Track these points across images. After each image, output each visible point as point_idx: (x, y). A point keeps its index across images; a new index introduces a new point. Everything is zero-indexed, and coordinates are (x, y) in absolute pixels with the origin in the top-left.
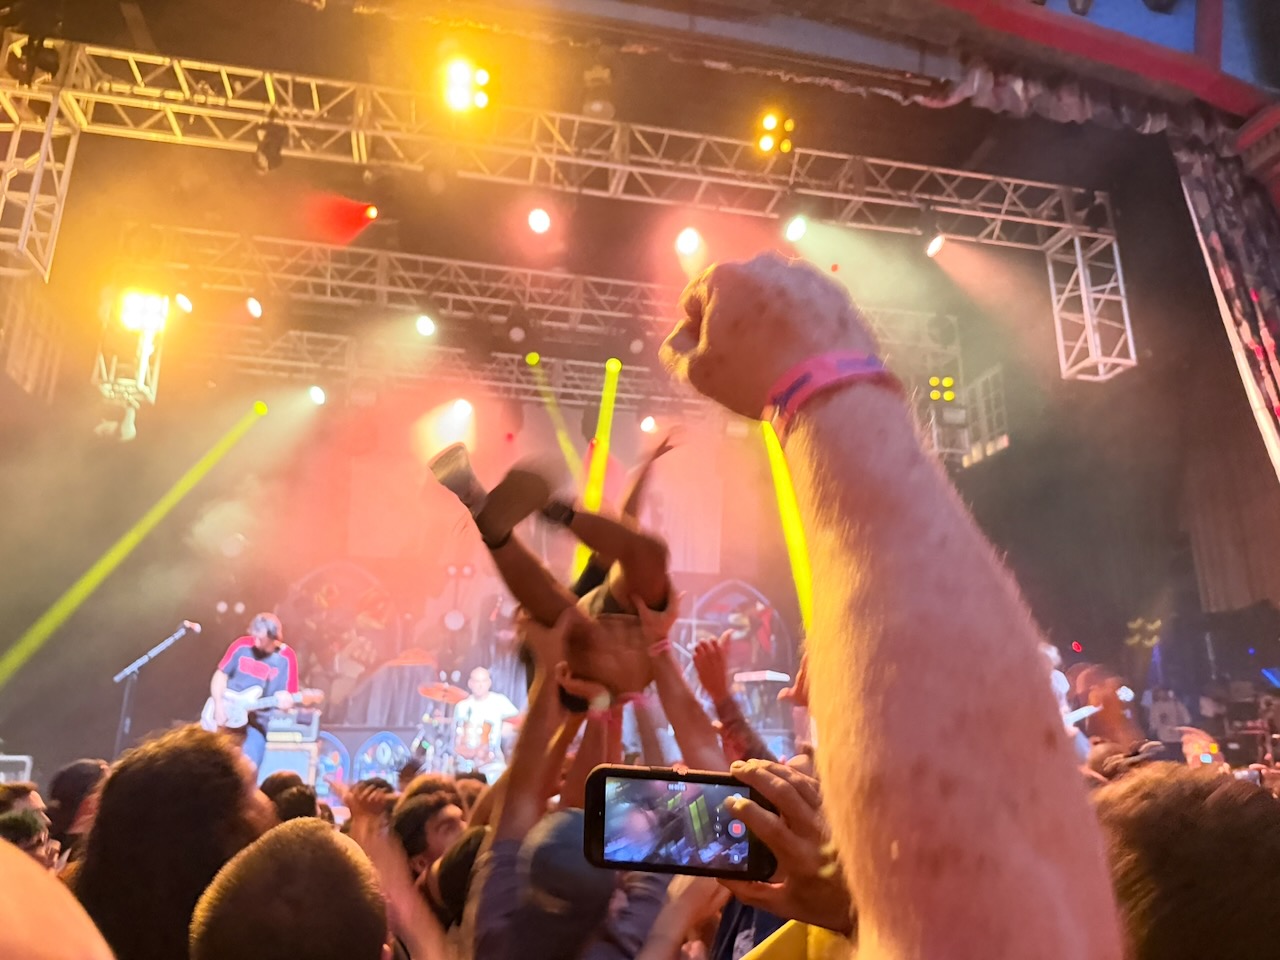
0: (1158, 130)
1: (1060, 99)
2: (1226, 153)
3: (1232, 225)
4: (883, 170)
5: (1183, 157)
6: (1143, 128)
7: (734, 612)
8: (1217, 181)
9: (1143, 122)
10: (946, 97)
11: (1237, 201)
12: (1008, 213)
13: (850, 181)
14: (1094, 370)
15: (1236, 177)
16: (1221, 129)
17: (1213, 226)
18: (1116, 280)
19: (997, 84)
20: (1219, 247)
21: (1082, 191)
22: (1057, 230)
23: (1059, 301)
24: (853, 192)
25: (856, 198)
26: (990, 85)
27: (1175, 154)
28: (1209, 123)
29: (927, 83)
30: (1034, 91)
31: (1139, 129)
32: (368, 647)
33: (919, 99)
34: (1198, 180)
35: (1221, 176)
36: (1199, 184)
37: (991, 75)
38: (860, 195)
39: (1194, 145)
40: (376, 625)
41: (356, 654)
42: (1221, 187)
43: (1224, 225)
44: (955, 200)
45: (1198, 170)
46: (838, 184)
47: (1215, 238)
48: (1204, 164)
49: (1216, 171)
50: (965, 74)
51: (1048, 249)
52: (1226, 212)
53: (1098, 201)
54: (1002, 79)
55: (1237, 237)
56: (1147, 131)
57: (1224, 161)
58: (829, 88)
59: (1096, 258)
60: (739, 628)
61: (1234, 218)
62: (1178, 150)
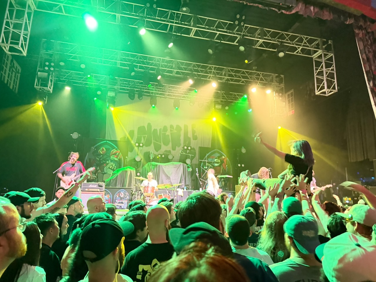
0: (350, 23)
1: (323, 12)
2: (369, 30)
3: (369, 52)
4: (269, 32)
5: (357, 31)
6: (347, 22)
7: (216, 158)
8: (366, 38)
9: (347, 21)
10: (291, 11)
11: (371, 45)
12: (303, 46)
13: (259, 35)
14: (324, 93)
15: (371, 38)
16: (368, 23)
17: (364, 52)
18: (333, 67)
19: (306, 8)
20: (365, 58)
21: (325, 40)
22: (317, 51)
23: (316, 72)
24: (260, 38)
25: (260, 40)
26: (304, 8)
27: (354, 30)
28: (365, 22)
29: (286, 7)
30: (316, 10)
31: (346, 22)
32: (114, 165)
33: (283, 11)
34: (361, 38)
35: (367, 37)
36: (361, 39)
37: (304, 5)
38: (262, 39)
39: (360, 28)
40: (116, 159)
41: (110, 167)
42: (367, 41)
43: (367, 52)
44: (289, 42)
45: (361, 35)
46: (255, 35)
47: (364, 55)
48: (363, 34)
49: (366, 36)
50: (297, 4)
51: (314, 57)
52: (368, 48)
53: (330, 43)
54: (307, 6)
55: (371, 56)
56: (348, 23)
57: (368, 33)
58: (258, 7)
59: (328, 60)
60: (218, 163)
61: (370, 50)
62: (355, 29)
